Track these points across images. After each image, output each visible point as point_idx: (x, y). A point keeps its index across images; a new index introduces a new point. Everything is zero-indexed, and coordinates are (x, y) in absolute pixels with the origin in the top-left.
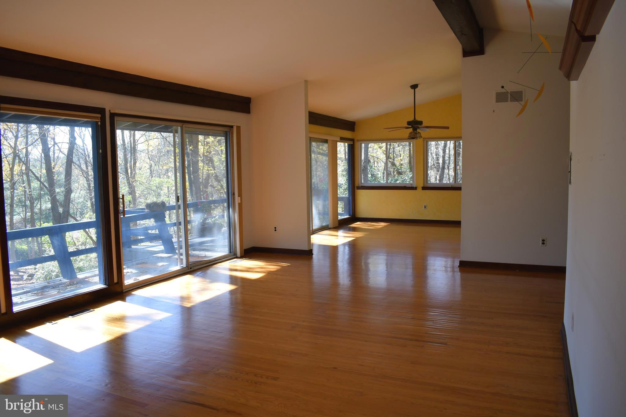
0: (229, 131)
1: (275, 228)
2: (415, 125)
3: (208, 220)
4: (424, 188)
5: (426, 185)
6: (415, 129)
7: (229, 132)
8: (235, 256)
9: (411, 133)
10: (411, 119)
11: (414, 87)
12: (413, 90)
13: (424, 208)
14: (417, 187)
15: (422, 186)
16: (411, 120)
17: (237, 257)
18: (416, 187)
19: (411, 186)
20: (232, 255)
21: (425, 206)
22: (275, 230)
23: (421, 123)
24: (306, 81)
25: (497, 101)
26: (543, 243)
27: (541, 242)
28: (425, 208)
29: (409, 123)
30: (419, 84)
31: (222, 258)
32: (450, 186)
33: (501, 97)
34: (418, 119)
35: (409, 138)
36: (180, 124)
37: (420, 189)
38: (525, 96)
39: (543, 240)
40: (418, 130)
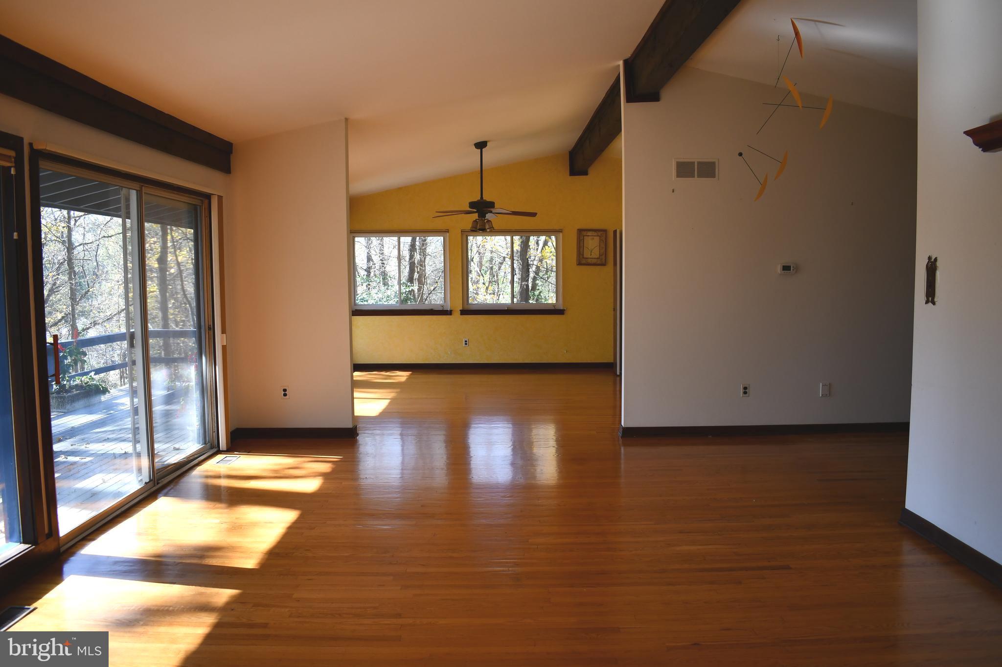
0: (200, 204)
1: (285, 390)
2: (482, 207)
3: (74, 381)
4: (465, 312)
5: (467, 307)
6: (482, 215)
7: (200, 206)
8: (215, 450)
9: (475, 221)
10: (476, 198)
11: (481, 145)
12: (480, 150)
13: (464, 345)
14: (452, 310)
15: (461, 309)
16: (476, 200)
17: (219, 452)
18: (450, 310)
19: (441, 309)
20: (211, 449)
21: (466, 341)
22: (285, 395)
23: (491, 205)
24: (347, 119)
25: (678, 176)
26: (745, 393)
27: (742, 391)
28: (466, 344)
29: (472, 205)
30: (489, 141)
31: (198, 455)
32: (506, 309)
33: (684, 170)
34: (487, 197)
35: (474, 229)
36: (137, 185)
37: (457, 314)
38: (718, 170)
39: (745, 388)
40: (489, 216)
